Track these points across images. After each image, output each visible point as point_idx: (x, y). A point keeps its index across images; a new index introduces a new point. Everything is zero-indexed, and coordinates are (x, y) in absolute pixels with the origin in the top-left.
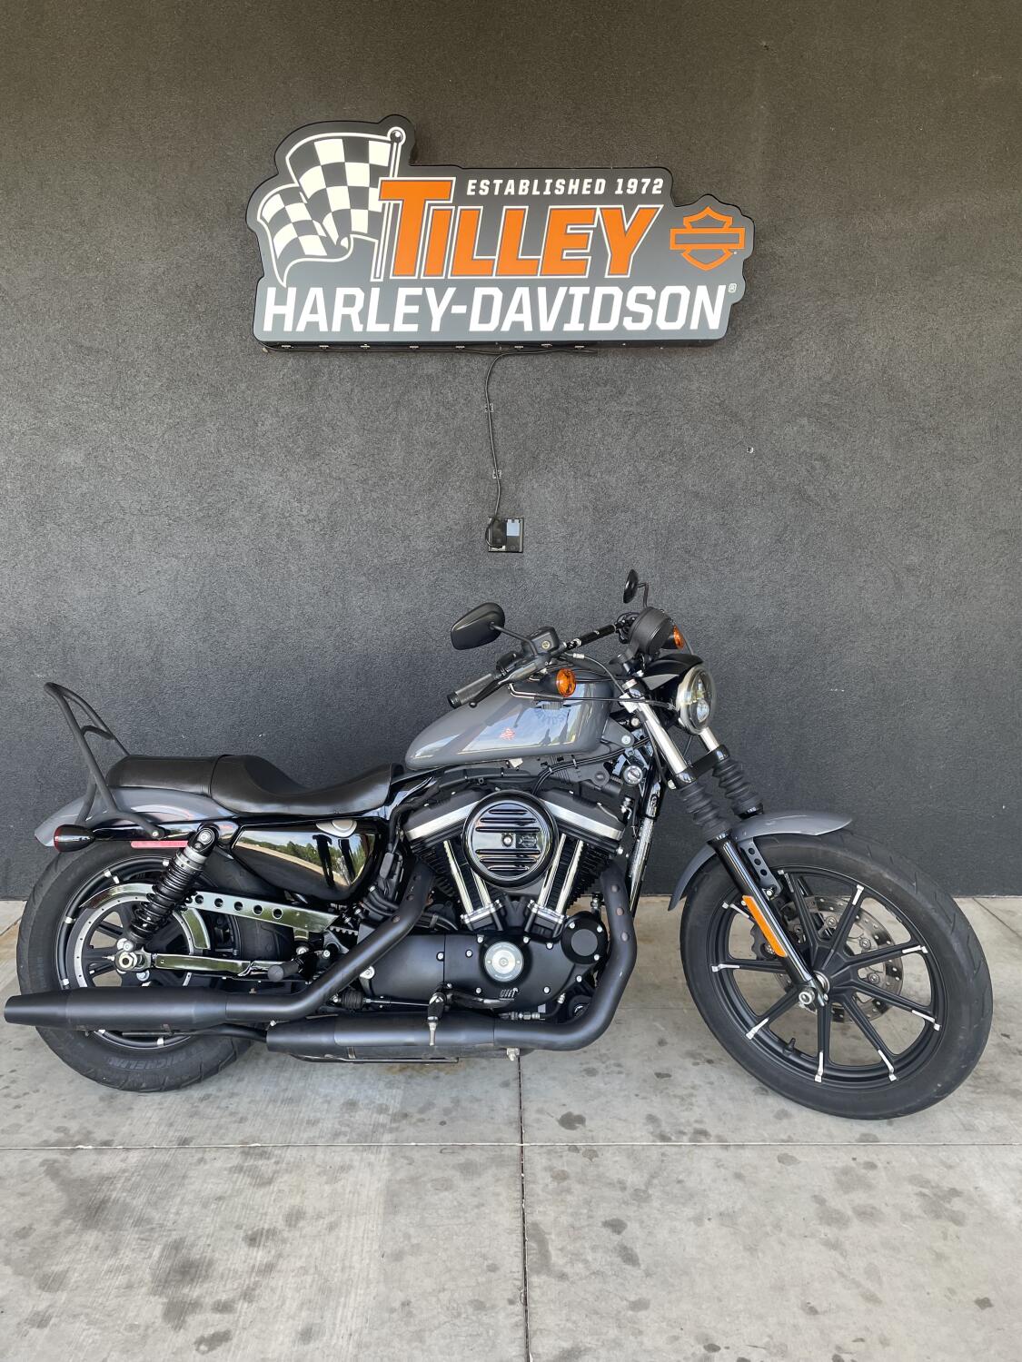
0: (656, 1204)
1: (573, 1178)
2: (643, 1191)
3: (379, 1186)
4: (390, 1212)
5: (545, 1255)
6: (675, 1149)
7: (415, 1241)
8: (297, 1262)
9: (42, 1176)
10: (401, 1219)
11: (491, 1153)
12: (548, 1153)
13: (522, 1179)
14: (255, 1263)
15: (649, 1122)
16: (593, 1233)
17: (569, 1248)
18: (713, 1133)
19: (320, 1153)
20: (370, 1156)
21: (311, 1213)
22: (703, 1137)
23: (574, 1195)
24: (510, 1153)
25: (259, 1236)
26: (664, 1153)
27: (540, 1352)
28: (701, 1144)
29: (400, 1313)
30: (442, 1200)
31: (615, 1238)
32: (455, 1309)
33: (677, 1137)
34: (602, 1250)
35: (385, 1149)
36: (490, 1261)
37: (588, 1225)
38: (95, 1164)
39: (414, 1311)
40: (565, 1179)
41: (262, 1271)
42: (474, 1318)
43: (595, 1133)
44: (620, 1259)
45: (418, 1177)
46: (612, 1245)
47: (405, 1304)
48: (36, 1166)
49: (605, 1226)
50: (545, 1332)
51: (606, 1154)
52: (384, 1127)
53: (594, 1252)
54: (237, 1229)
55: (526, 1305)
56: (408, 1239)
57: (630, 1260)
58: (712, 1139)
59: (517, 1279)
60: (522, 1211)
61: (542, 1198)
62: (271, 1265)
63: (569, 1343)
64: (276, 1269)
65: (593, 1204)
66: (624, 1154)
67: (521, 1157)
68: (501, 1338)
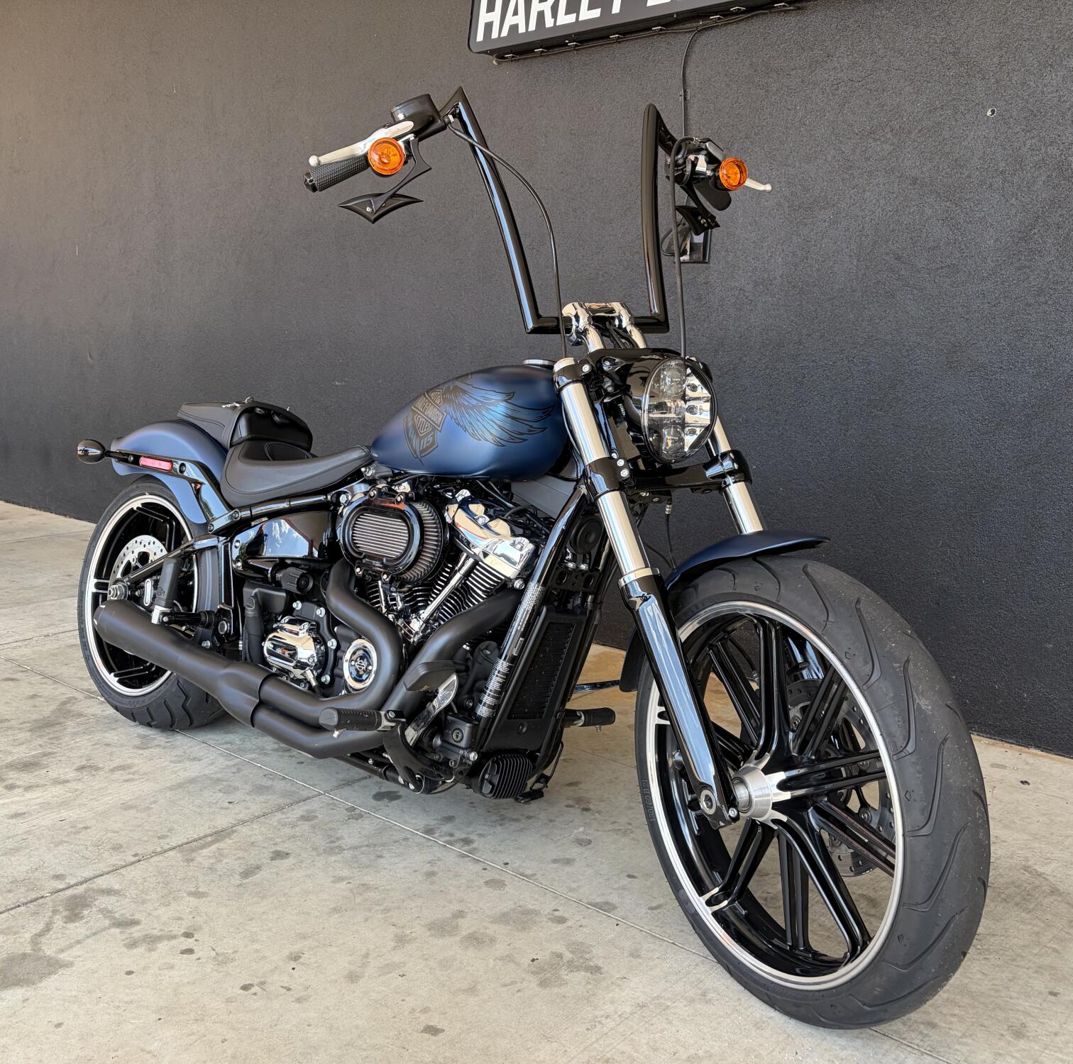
0: (333, 858)
1: (312, 822)
2: (341, 849)
3: (193, 775)
4: (171, 789)
5: (203, 847)
6: (423, 840)
7: (153, 806)
8: (80, 786)
9: (58, 703)
10: (169, 794)
11: (293, 789)
12: (328, 804)
13: (280, 809)
14: (62, 777)
15: (441, 819)
16: (257, 852)
17: (225, 851)
18: (475, 845)
19: (199, 747)
20: (221, 760)
21: (133, 770)
22: (462, 844)
23: (294, 830)
24: (305, 793)
25: (88, 768)
26: (408, 839)
27: (97, 883)
28: (450, 846)
29: (74, 830)
30: (211, 796)
31: (265, 861)
32: (103, 843)
33: (441, 836)
34: (242, 861)
35: (238, 760)
36: (169, 834)
37: (264, 847)
38: (88, 707)
39: (83, 832)
40: (307, 820)
41: (57, 782)
42: (102, 851)
43: (387, 808)
44: (242, 871)
45: (224, 781)
46: (254, 863)
47: (86, 828)
48: (63, 698)
49: (272, 852)
50: (121, 876)
51: (366, 822)
52: (262, 750)
53: (236, 860)
54: (87, 760)
55: (139, 861)
56: (151, 803)
57: (246, 874)
58: (466, 848)
59: (162, 848)
60: (243, 822)
61: (271, 822)
62: (67, 781)
63: (120, 887)
64: (65, 784)
65: (293, 839)
66: (378, 826)
67: (309, 798)
68: (94, 866)
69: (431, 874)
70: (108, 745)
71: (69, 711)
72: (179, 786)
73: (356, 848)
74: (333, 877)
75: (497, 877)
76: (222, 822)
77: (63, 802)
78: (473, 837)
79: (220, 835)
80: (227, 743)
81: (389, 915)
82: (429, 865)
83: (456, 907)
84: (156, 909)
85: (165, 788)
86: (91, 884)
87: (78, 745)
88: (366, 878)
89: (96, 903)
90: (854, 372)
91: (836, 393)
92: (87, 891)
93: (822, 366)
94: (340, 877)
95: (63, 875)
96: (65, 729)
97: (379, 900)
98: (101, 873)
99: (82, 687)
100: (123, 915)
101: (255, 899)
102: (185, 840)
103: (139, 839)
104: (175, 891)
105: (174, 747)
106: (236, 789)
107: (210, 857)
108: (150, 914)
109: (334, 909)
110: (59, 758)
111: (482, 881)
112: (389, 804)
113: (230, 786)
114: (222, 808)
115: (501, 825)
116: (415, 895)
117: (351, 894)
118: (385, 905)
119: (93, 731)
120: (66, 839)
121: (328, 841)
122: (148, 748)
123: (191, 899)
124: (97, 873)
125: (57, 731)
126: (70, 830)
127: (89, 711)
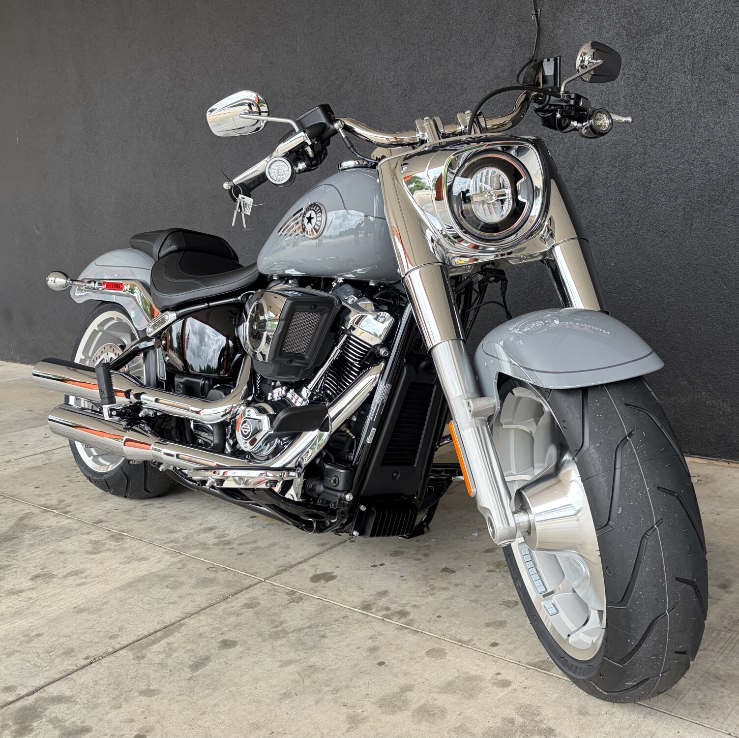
1: (256, 609)
2: (285, 633)
3: (142, 574)
4: (121, 589)
6: (361, 616)
7: (104, 607)
8: (34, 594)
9: (16, 519)
10: (119, 594)
11: (235, 578)
12: (269, 590)
13: (225, 599)
14: (17, 587)
15: (376, 595)
16: (205, 643)
17: (175, 645)
18: (411, 617)
19: (146, 547)
20: (168, 557)
21: (85, 574)
22: (399, 617)
23: (239, 618)
24: (247, 582)
25: (43, 576)
26: (347, 616)
27: (48, 691)
28: (387, 620)
29: (26, 639)
30: (159, 592)
31: (213, 651)
32: (54, 649)
33: (378, 611)
34: (191, 654)
35: (182, 557)
36: (120, 633)
37: (211, 638)
38: (44, 520)
39: (35, 640)
40: (250, 608)
41: (12, 593)
42: (53, 657)
43: (325, 589)
44: (191, 663)
45: (171, 577)
46: (203, 654)
47: (38, 635)
48: (22, 514)
49: (221, 642)
50: (72, 682)
51: (307, 603)
52: (204, 545)
53: (185, 653)
54: (41, 569)
55: (91, 663)
56: (103, 605)
57: (196, 666)
58: (403, 620)
59: (113, 648)
60: (190, 615)
61: (216, 613)
62: (21, 591)
63: (71, 693)
64: (19, 594)
65: (239, 627)
66: (318, 607)
67: (250, 586)
68: (46, 673)
69: (373, 649)
70: (62, 553)
71: (26, 526)
72: (130, 585)
73: (299, 630)
74: (280, 661)
75: (437, 646)
76: (170, 616)
77: (17, 612)
78: (408, 609)
79: (168, 629)
80: (172, 542)
81: (338, 695)
82: (370, 641)
83: (403, 681)
84: (107, 713)
85: (115, 589)
86: (42, 693)
87: (34, 555)
88: (312, 660)
89: (46, 713)
90: (695, 173)
91: (680, 194)
92: (37, 700)
93: (666, 171)
94: (287, 661)
95: (14, 686)
96: (21, 542)
97: (327, 681)
98: (53, 680)
99: (40, 503)
100: (74, 722)
101: (207, 692)
102: (136, 638)
103: (91, 642)
104: (126, 692)
105: (123, 550)
106: (182, 583)
107: (160, 653)
108: (101, 719)
109: (285, 694)
110: (15, 570)
111: (423, 652)
112: (326, 585)
113: (176, 581)
114: (170, 603)
115: (432, 595)
116: (361, 673)
117: (300, 678)
118: (333, 685)
119: (48, 542)
120: (18, 649)
121: (272, 626)
122: (100, 552)
123: (143, 698)
124: (47, 681)
125: (14, 545)
126: (23, 639)
127: (45, 524)
